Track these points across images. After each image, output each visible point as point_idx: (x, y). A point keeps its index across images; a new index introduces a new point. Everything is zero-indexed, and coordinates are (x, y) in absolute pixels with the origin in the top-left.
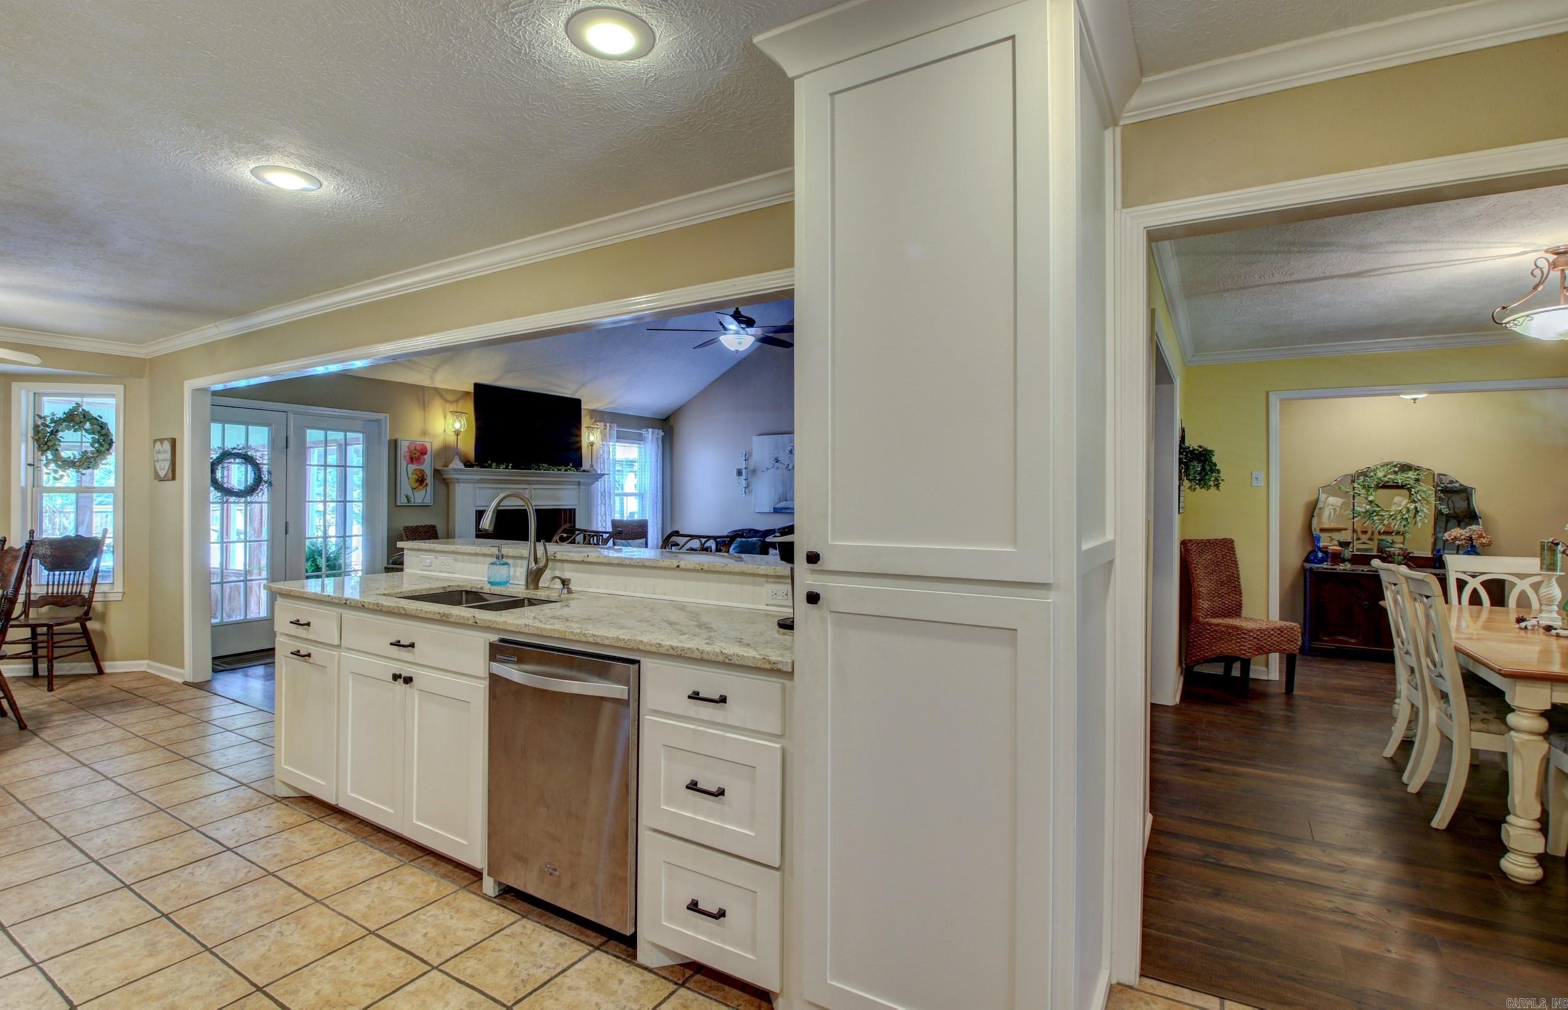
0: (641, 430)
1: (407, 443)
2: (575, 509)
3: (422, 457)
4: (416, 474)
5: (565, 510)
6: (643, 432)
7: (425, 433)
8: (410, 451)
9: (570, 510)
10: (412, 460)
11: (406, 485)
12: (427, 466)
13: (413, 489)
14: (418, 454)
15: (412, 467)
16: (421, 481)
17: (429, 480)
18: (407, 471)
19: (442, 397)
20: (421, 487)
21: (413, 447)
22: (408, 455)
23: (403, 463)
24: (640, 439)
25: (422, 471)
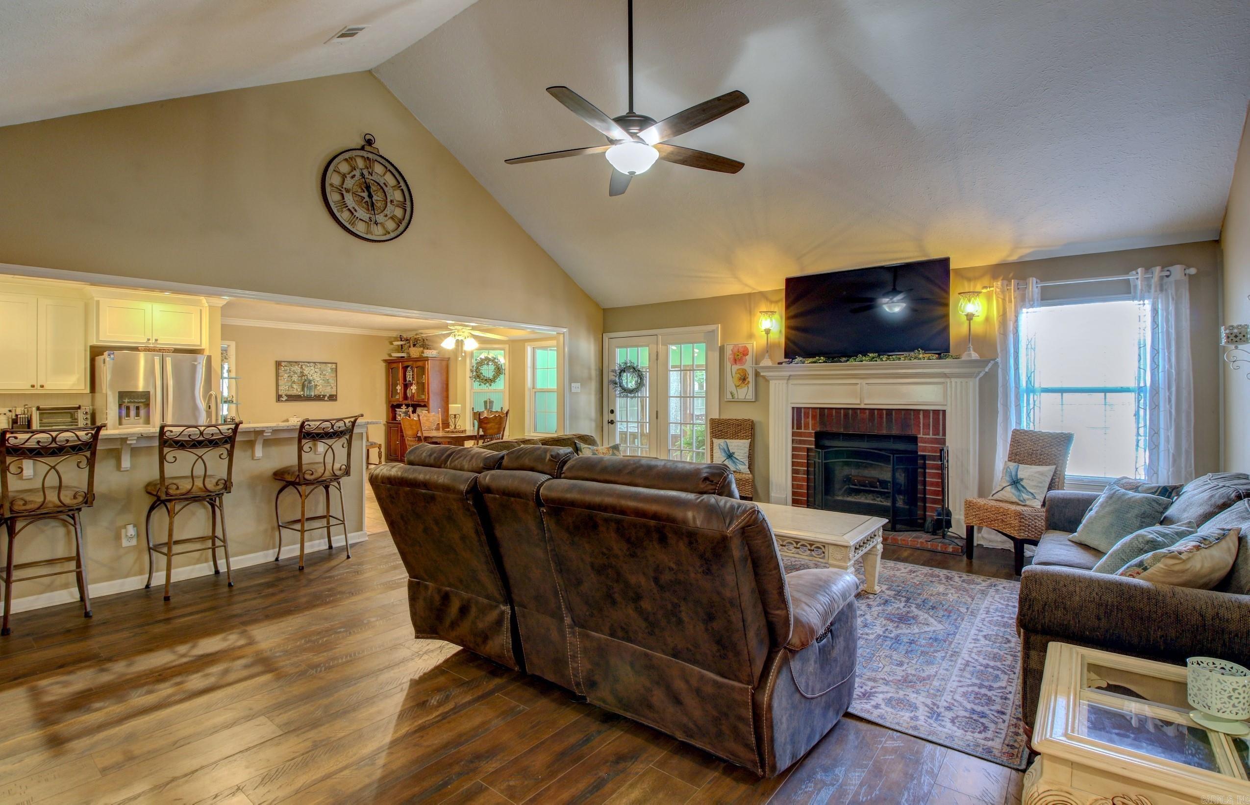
0: (1127, 273)
1: (731, 347)
2: (944, 411)
3: (744, 358)
4: (739, 373)
5: (926, 412)
6: (1131, 277)
7: (751, 336)
8: (734, 354)
9: (936, 412)
10: (735, 361)
11: (731, 383)
12: (748, 365)
13: (737, 386)
14: (740, 355)
15: (735, 368)
16: (744, 379)
17: (751, 378)
18: (732, 370)
19: (767, 299)
20: (743, 385)
21: (736, 349)
22: (731, 357)
23: (728, 365)
24: (1126, 291)
25: (744, 371)
